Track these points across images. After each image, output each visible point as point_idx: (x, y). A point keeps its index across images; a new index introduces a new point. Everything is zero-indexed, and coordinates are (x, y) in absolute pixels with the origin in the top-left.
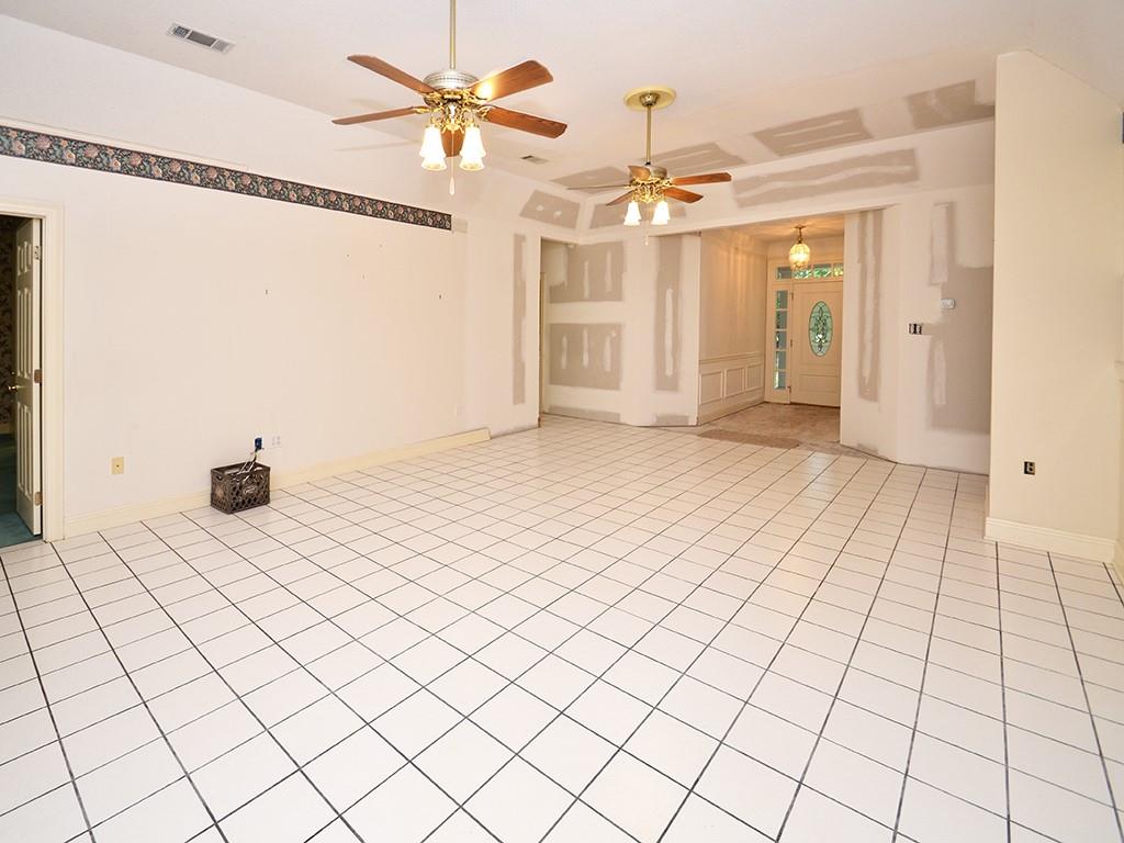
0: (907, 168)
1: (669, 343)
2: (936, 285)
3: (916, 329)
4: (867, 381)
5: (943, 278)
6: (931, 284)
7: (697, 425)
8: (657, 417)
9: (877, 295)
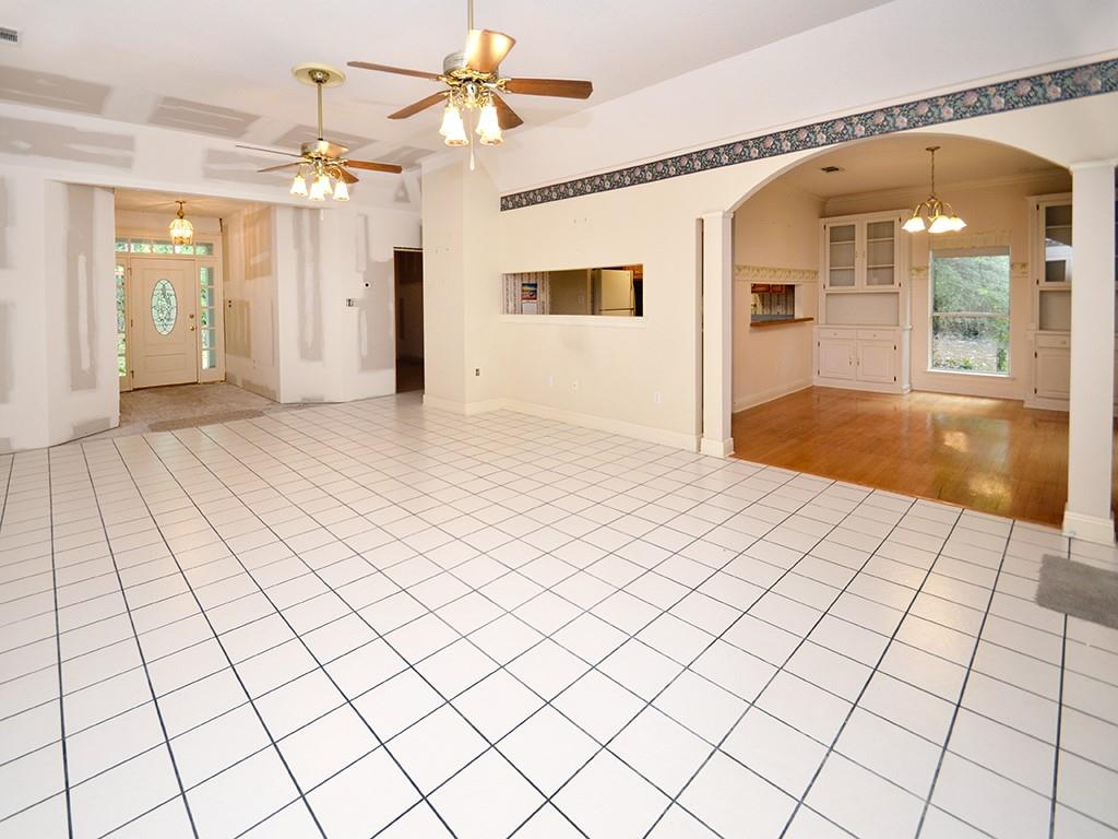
2: (359, 272)
3: (350, 303)
4: (310, 345)
5: (364, 268)
6: (356, 271)
7: (119, 425)
9: (317, 276)
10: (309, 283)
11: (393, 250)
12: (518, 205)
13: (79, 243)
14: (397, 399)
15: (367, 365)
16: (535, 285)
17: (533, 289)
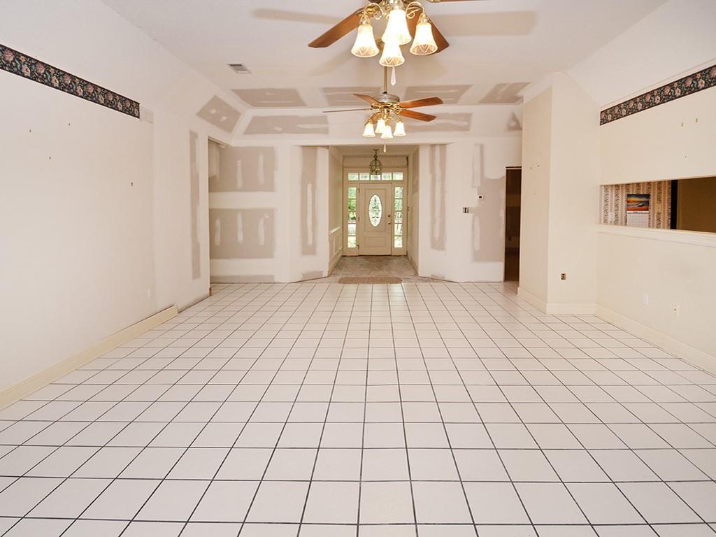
0: (466, 123)
1: (309, 222)
2: (475, 187)
3: (466, 210)
4: (437, 239)
5: (478, 184)
6: (473, 187)
7: (328, 276)
8: (303, 275)
9: (443, 191)
10: (438, 197)
11: (505, 169)
12: (617, 117)
13: (308, 177)
14: (505, 286)
15: (478, 257)
16: (648, 196)
17: (644, 199)
